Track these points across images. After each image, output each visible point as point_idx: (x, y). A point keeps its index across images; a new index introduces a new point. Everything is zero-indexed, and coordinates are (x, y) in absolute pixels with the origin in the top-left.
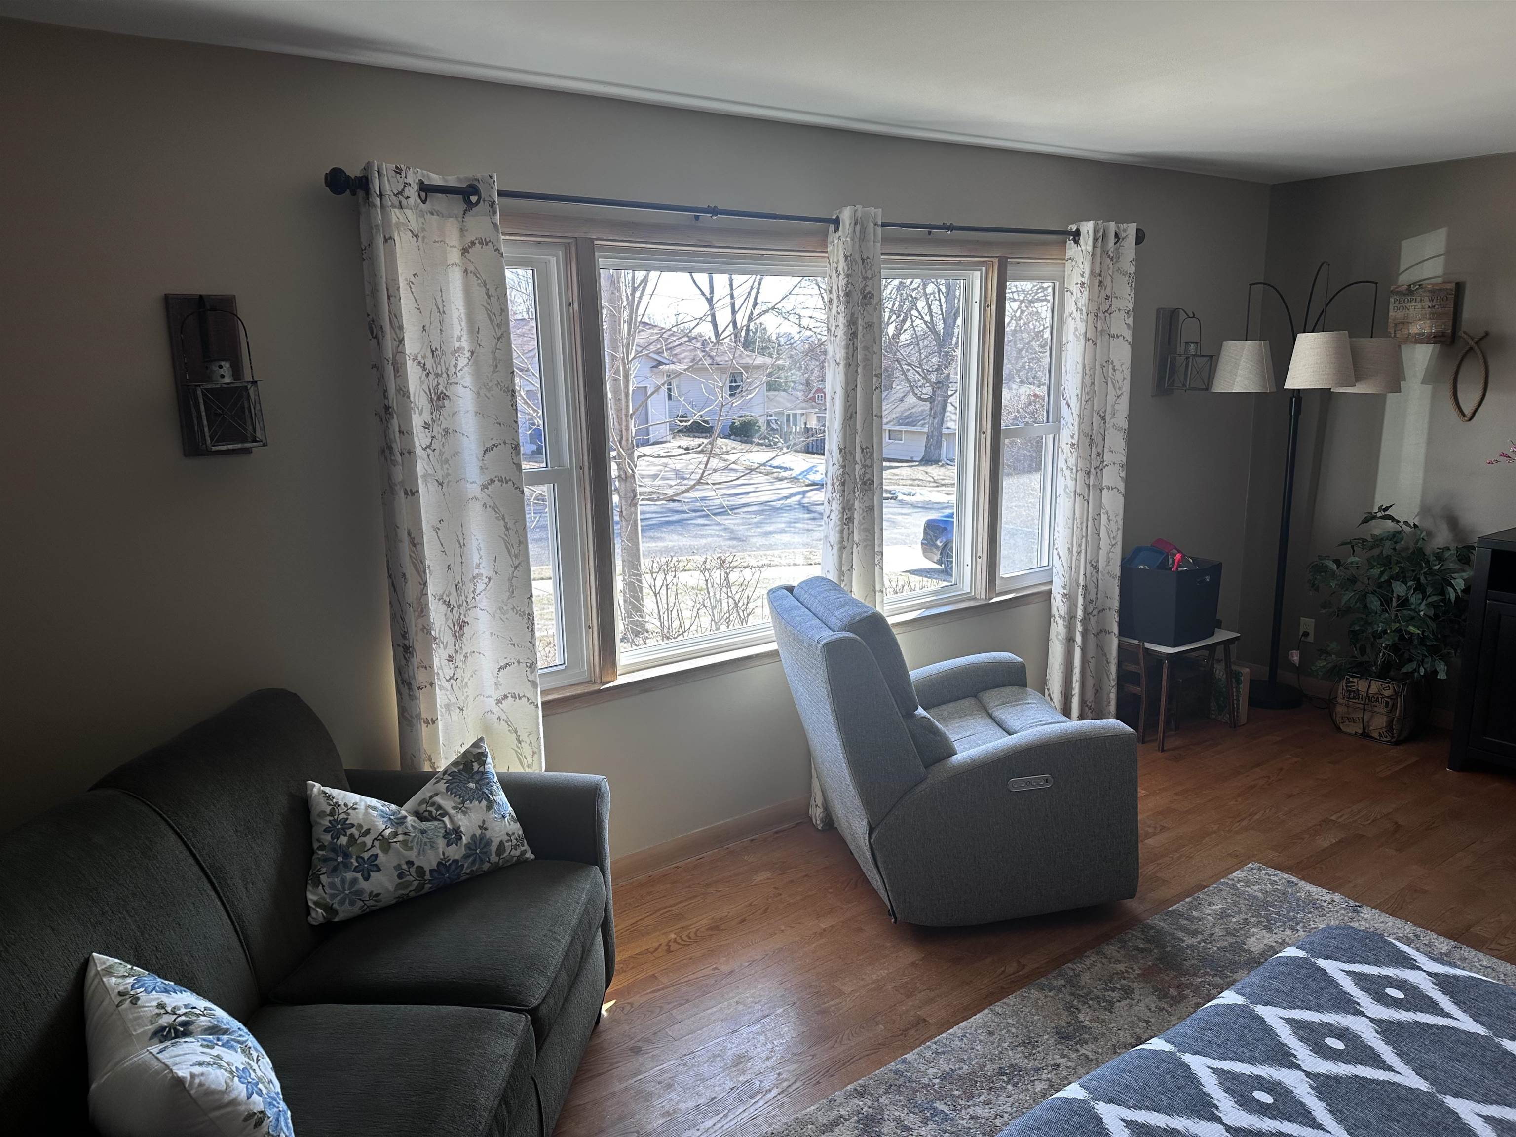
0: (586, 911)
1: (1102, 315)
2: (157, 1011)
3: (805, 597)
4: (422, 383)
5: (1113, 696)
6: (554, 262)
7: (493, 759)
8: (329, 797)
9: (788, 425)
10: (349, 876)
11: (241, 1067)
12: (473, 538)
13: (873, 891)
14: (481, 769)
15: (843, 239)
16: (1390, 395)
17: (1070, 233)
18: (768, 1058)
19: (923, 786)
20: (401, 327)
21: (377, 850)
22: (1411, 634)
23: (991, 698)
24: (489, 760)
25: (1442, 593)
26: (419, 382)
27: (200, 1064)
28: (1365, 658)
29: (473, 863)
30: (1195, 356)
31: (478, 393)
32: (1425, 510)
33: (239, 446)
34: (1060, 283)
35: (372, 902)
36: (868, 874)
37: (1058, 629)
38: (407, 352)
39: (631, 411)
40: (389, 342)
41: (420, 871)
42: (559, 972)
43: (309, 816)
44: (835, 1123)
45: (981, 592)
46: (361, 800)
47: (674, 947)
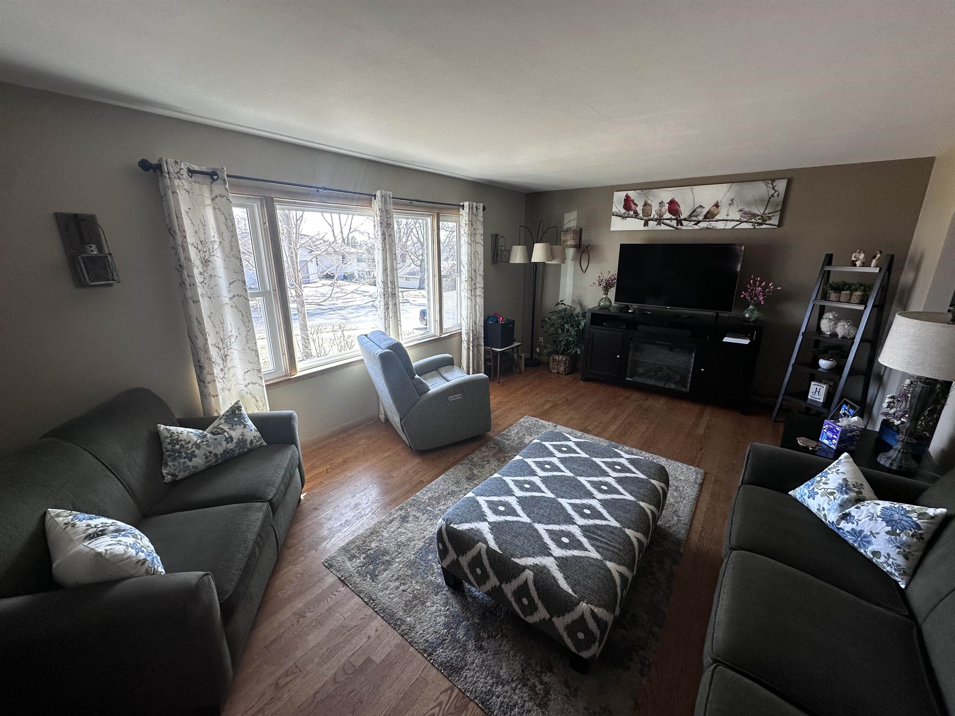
0: (290, 461)
1: (473, 235)
2: (87, 528)
3: (372, 338)
4: (197, 255)
5: (483, 367)
6: (256, 207)
7: (246, 409)
8: (168, 430)
9: (367, 275)
10: (182, 461)
11: (132, 543)
12: (228, 320)
13: (404, 441)
14: (240, 412)
15: (378, 202)
16: (562, 264)
17: (461, 206)
18: (367, 503)
19: (419, 402)
20: (184, 231)
21: (194, 449)
22: (570, 340)
23: (442, 370)
24: (243, 409)
25: (578, 327)
26: (195, 255)
27: (110, 545)
28: (558, 349)
29: (240, 449)
30: (504, 251)
31: (225, 260)
32: (573, 301)
33: (105, 282)
34: (458, 222)
35: (194, 470)
36: (401, 435)
37: (464, 345)
38: (189, 242)
39: (299, 269)
40: (179, 238)
41: (216, 455)
42: (280, 485)
43: (160, 439)
44: (392, 520)
45: (438, 334)
46: (185, 430)
47: (329, 470)
